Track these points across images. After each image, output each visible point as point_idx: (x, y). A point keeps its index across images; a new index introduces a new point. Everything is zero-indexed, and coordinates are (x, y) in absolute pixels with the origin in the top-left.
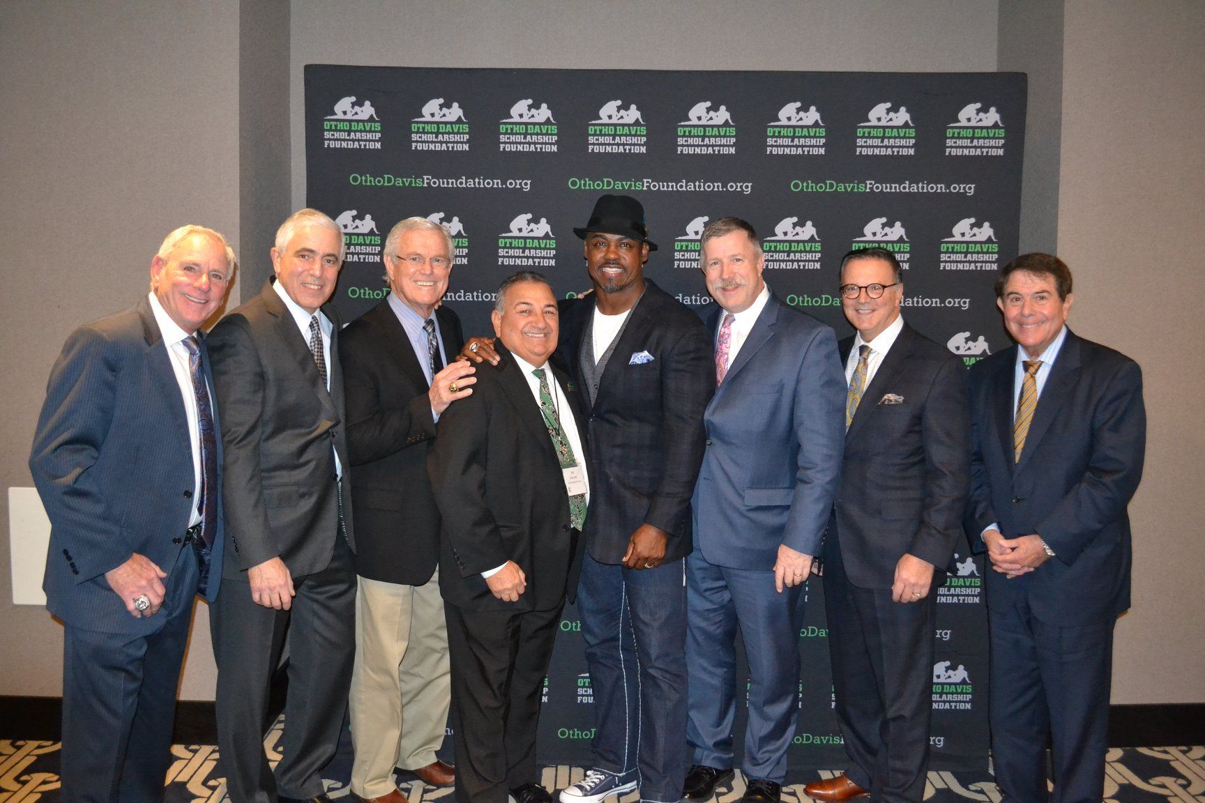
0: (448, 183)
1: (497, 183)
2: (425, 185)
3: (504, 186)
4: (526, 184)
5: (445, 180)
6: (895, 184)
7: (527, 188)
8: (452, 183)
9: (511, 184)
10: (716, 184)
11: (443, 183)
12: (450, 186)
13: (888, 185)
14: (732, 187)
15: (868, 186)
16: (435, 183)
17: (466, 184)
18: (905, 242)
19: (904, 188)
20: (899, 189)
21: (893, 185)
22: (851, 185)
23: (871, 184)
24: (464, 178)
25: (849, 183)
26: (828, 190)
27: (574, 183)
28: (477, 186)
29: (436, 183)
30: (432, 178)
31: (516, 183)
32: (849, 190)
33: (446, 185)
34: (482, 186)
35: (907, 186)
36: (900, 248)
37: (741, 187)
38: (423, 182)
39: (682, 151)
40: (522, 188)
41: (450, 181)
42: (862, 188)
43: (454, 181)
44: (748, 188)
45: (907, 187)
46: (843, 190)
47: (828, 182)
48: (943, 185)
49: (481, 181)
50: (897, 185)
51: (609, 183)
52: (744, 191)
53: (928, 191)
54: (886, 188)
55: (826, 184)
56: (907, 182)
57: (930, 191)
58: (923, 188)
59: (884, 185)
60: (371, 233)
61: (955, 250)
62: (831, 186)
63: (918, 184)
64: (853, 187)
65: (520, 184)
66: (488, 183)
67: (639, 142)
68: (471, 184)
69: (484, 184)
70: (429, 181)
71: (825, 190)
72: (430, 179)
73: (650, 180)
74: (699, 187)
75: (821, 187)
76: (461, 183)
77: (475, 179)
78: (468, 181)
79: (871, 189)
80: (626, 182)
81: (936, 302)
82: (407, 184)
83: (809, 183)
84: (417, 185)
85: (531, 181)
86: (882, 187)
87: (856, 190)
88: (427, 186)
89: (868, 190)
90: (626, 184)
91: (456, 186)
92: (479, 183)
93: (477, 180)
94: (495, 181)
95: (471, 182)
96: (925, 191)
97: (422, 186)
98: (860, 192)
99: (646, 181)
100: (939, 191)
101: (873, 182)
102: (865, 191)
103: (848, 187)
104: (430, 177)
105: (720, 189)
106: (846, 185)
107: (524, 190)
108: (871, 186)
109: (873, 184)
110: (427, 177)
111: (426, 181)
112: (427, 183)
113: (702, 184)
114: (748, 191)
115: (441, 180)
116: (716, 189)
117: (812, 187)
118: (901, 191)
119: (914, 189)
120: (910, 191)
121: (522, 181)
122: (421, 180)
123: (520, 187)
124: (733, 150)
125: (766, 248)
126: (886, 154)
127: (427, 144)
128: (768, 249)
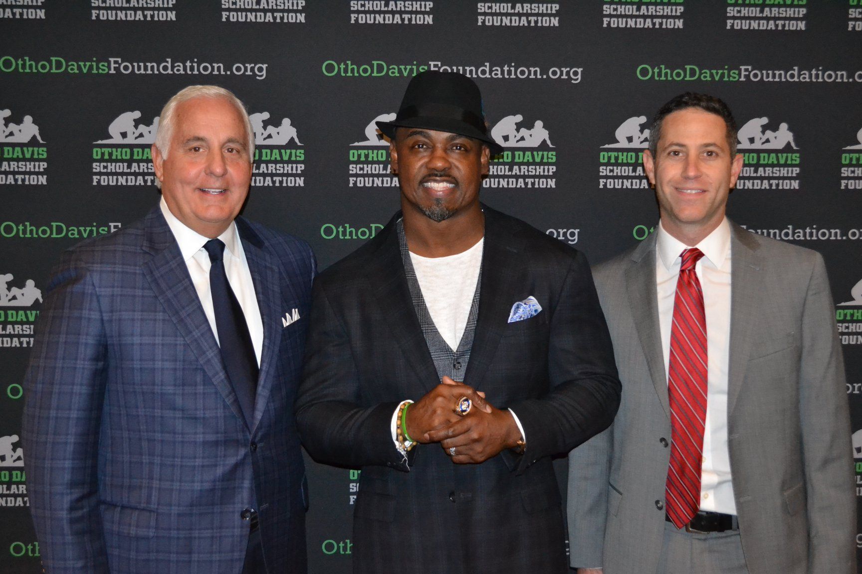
0: (146, 68)
1: (218, 68)
2: (112, 71)
3: (229, 73)
4: (260, 69)
5: (142, 64)
6: (779, 70)
7: (262, 76)
8: (152, 67)
9: (238, 69)
10: (532, 69)
11: (139, 69)
12: (149, 72)
13: (770, 72)
14: (554, 73)
15: (743, 73)
16: (126, 68)
17: (172, 70)
18: (793, 151)
19: (792, 76)
20: (786, 77)
21: (777, 73)
22: (720, 72)
23: (746, 70)
24: (169, 60)
25: (717, 69)
26: (688, 78)
27: (330, 68)
28: (189, 72)
29: (128, 68)
30: (123, 62)
31: (246, 70)
32: (717, 78)
33: (142, 71)
34: (196, 72)
35: (796, 73)
36: (787, 160)
37: (568, 73)
38: (109, 67)
39: (484, 22)
40: (255, 75)
41: (149, 65)
42: (734, 76)
43: (155, 65)
44: (577, 75)
45: (796, 75)
46: (709, 79)
47: (688, 67)
48: (844, 73)
49: (195, 65)
50: (782, 72)
51: (380, 68)
52: (572, 79)
53: (824, 81)
54: (768, 76)
55: (685, 70)
56: (796, 68)
57: (827, 80)
58: (817, 76)
59: (764, 72)
62: (693, 72)
63: (810, 71)
64: (723, 75)
65: (252, 69)
66: (206, 69)
67: (423, 9)
68: (180, 69)
69: (198, 70)
70: (117, 65)
71: (683, 78)
72: (120, 62)
73: (439, 64)
74: (509, 72)
75: (678, 75)
76: (165, 68)
77: (186, 62)
78: (176, 65)
79: (747, 77)
80: (404, 67)
81: (836, 234)
82: (85, 71)
83: (661, 68)
84: (101, 71)
85: (267, 65)
86: (762, 75)
87: (726, 79)
88: (115, 72)
89: (743, 79)
90: (405, 69)
91: (157, 72)
92: (192, 68)
93: (188, 64)
94: (216, 65)
95: (179, 66)
96: (820, 80)
97: (108, 73)
98: (732, 81)
99: (434, 65)
100: (839, 80)
101: (750, 68)
102: (738, 79)
103: (715, 74)
104: (119, 60)
105: (539, 77)
106: (712, 71)
107: (258, 78)
108: (747, 73)
109: (750, 70)
110: (112, 60)
111: (113, 65)
112: (115, 67)
113: (513, 69)
114: (577, 79)
115: (135, 64)
116: (532, 76)
117: (666, 74)
118: (787, 80)
119: (806, 77)
120: (800, 80)
121: (255, 66)
122: (106, 64)
123: (251, 73)
124: (555, 22)
125: (604, 159)
126: (766, 29)
127: (114, 12)
128: (606, 161)
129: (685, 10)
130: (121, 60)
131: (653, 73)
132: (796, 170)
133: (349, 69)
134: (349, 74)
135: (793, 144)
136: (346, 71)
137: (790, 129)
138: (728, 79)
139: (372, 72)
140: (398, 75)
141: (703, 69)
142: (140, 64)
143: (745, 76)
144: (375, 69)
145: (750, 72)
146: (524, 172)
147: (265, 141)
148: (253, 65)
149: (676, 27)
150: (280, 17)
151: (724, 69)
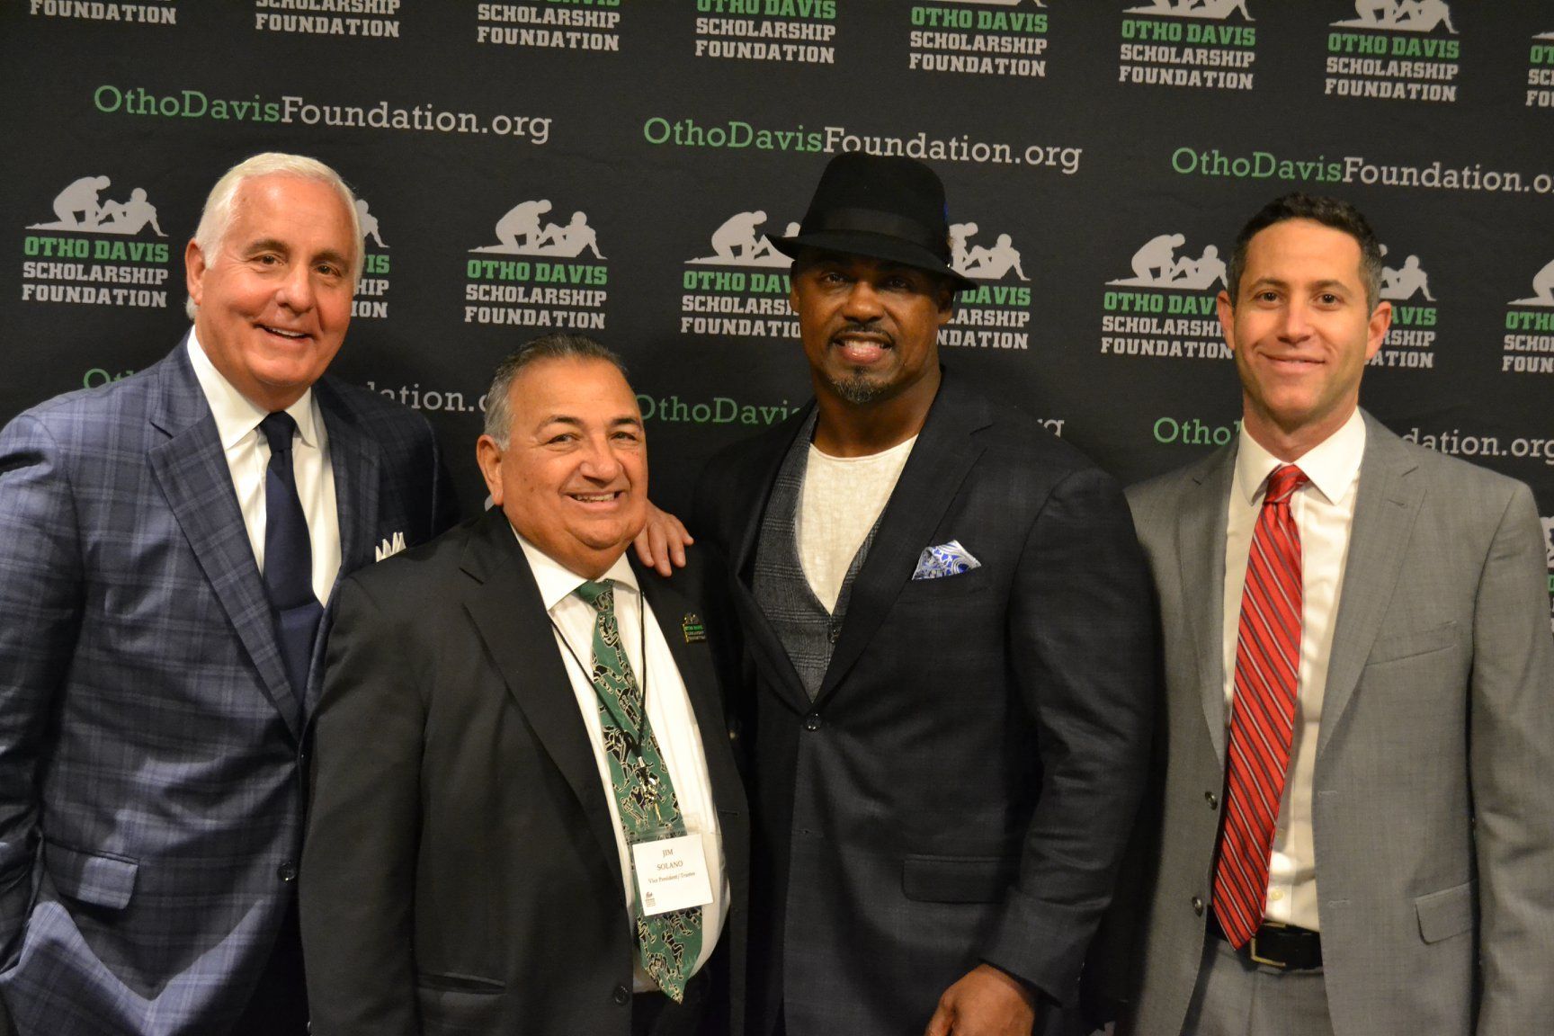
0: (344, 117)
1: (467, 122)
2: (287, 119)
3: (485, 130)
4: (539, 127)
5: (338, 110)
6: (1409, 166)
7: (541, 138)
8: (355, 116)
9: (502, 125)
10: (998, 148)
11: (333, 117)
12: (350, 123)
13: (1394, 170)
14: (1034, 155)
15: (1349, 169)
16: (310, 114)
17: (389, 121)
18: (1427, 304)
19: (1430, 178)
20: (1419, 179)
21: (1406, 171)
22: (1311, 165)
23: (1354, 164)
24: (385, 104)
25: (1306, 160)
26: (1256, 174)
27: (657, 130)
28: (417, 126)
29: (314, 114)
30: (305, 104)
31: (514, 127)
32: (1305, 176)
33: (338, 122)
34: (429, 127)
35: (1436, 173)
36: (1415, 318)
37: (1054, 156)
38: (282, 112)
39: (920, 64)
40: (529, 136)
41: (350, 111)
42: (1334, 173)
43: (362, 111)
44: (1071, 160)
45: (1437, 177)
46: (1291, 176)
47: (1256, 155)
48: (1517, 176)
49: (429, 114)
50: (1414, 171)
51: (738, 134)
52: (1061, 167)
53: (1483, 188)
54: (1390, 177)
55: (1251, 160)
56: (1437, 165)
57: (1487, 187)
58: (1471, 180)
59: (1384, 169)
60: (146, 234)
61: (1537, 327)
62: (1265, 165)
63: (1460, 170)
64: (1315, 171)
65: (525, 126)
66: (446, 122)
67: (818, 37)
68: (402, 120)
69: (434, 123)
70: (295, 109)
71: (1249, 174)
72: (300, 103)
73: (842, 131)
74: (959, 151)
75: (1241, 167)
76: (378, 118)
77: (414, 109)
78: (396, 112)
79: (1355, 176)
80: (782, 133)
81: (1490, 445)
82: (240, 116)
83: (1213, 155)
84: (267, 118)
85: (550, 121)
86: (1381, 173)
87: (1320, 178)
88: (291, 121)
89: (1348, 179)
90: (785, 137)
91: (364, 125)
92: (423, 120)
93: (417, 112)
94: (463, 117)
95: (401, 115)
96: (1477, 186)
97: (279, 121)
98: (1330, 182)
99: (833, 132)
100: (1507, 188)
101: (1360, 161)
102: (1341, 180)
103: (1302, 170)
104: (300, 100)
105: (1008, 160)
106: (1298, 163)
107: (534, 141)
108: (1356, 170)
109: (1361, 164)
110: (287, 99)
111: (288, 109)
112: (291, 113)
113: (965, 145)
114: (1072, 168)
115: (327, 109)
116: (997, 159)
117: (1221, 165)
118: (1421, 184)
119: (1452, 180)
120: (1442, 186)
121: (530, 120)
122: (276, 106)
123: (523, 133)
124: (1039, 69)
125: (1110, 304)
126: (1391, 97)
127: (294, 18)
128: (1114, 307)
129: (1257, 58)
130: (304, 101)
131: (1200, 162)
132: (1430, 336)
133: (689, 134)
134: (690, 142)
135: (1426, 292)
136: (684, 136)
137: (1422, 267)
138: (1323, 179)
139: (728, 140)
140: (772, 147)
141: (1284, 160)
142: (335, 109)
143: (1353, 174)
144: (733, 136)
145: (1361, 168)
146: (976, 320)
147: (542, 249)
148: (526, 119)
149: (1241, 87)
150: (577, 40)
151: (1318, 161)
